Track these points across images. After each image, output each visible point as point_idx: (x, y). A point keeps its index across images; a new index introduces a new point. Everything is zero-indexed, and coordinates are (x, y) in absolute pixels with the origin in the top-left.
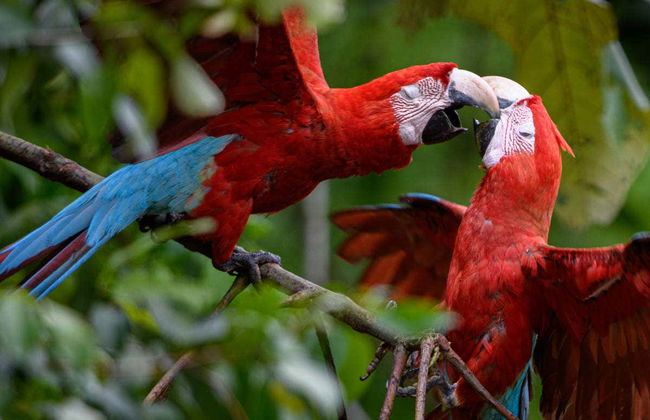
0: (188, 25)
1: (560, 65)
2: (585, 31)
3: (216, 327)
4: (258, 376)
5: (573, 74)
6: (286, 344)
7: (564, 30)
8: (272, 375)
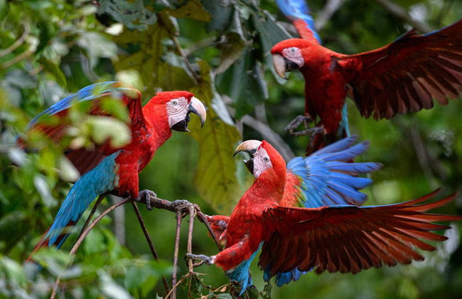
0: (65, 143)
1: (217, 151)
2: (227, 136)
3: (77, 271)
4: (94, 292)
5: (223, 154)
6: (106, 278)
7: (218, 137)
8: (101, 291)
